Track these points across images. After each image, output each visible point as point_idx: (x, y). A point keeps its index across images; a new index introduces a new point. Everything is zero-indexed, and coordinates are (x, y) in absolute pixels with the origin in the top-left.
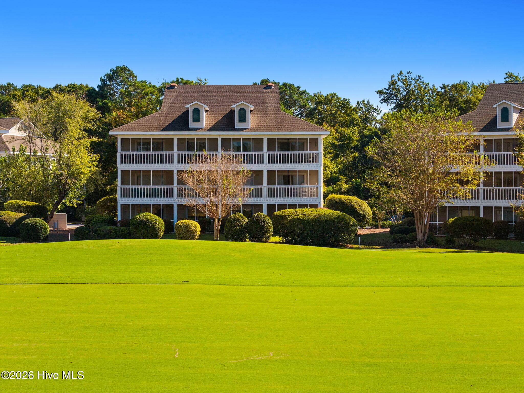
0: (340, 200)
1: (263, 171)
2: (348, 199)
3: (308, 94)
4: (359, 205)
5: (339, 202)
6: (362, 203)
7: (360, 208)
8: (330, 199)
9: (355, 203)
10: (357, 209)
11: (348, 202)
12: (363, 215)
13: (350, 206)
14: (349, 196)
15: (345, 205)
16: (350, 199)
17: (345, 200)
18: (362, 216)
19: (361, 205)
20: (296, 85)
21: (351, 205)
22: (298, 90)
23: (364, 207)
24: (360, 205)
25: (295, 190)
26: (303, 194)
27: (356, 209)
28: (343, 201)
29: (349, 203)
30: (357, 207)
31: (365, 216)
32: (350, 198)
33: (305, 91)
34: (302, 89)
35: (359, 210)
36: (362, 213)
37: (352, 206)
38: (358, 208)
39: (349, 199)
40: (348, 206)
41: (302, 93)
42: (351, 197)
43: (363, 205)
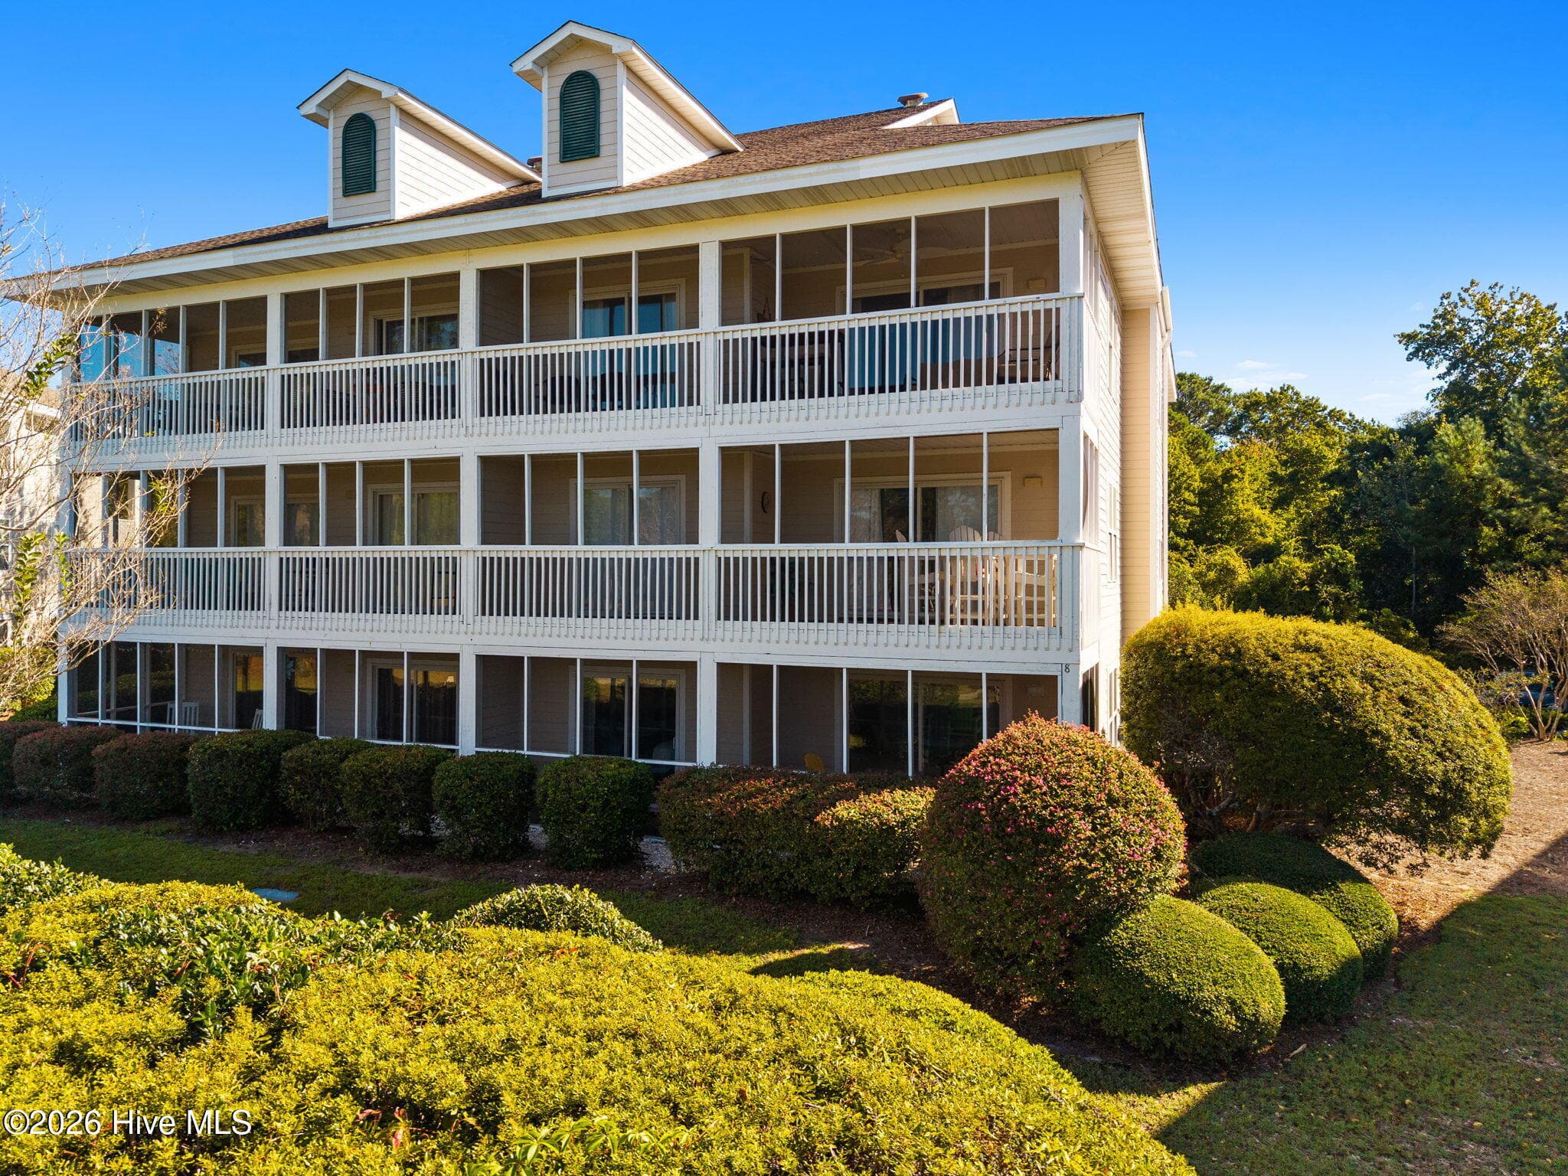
0: (1233, 649)
1: (696, 450)
2: (1298, 647)
3: (1229, 390)
4: (1402, 700)
5: (1220, 671)
6: (1427, 682)
7: (1412, 730)
8: (1151, 645)
9: (1368, 679)
10: (1388, 739)
11: (1296, 668)
12: (1445, 784)
13: (1314, 711)
14: (1306, 622)
15: (1272, 694)
16: (1317, 650)
17: (1276, 657)
18: (1431, 800)
19: (1420, 699)
20: (1203, 375)
21: (1329, 702)
22: (1208, 384)
23: (1444, 712)
24: (1415, 696)
25: (922, 572)
26: (964, 603)
27: (1376, 733)
28: (1255, 660)
29: (1313, 677)
30: (1387, 719)
31: (1460, 793)
32: (1313, 639)
33: (1222, 386)
34: (1216, 382)
35: (1402, 747)
36: (1437, 769)
37: (1337, 711)
38: (1399, 729)
39: (1306, 649)
40: (1300, 708)
41: (1218, 389)
42: (1331, 628)
43: (1439, 696)
